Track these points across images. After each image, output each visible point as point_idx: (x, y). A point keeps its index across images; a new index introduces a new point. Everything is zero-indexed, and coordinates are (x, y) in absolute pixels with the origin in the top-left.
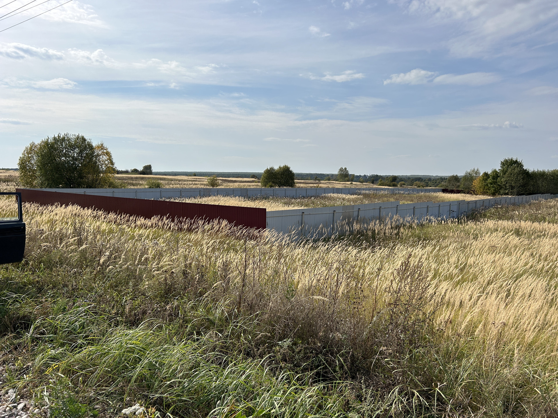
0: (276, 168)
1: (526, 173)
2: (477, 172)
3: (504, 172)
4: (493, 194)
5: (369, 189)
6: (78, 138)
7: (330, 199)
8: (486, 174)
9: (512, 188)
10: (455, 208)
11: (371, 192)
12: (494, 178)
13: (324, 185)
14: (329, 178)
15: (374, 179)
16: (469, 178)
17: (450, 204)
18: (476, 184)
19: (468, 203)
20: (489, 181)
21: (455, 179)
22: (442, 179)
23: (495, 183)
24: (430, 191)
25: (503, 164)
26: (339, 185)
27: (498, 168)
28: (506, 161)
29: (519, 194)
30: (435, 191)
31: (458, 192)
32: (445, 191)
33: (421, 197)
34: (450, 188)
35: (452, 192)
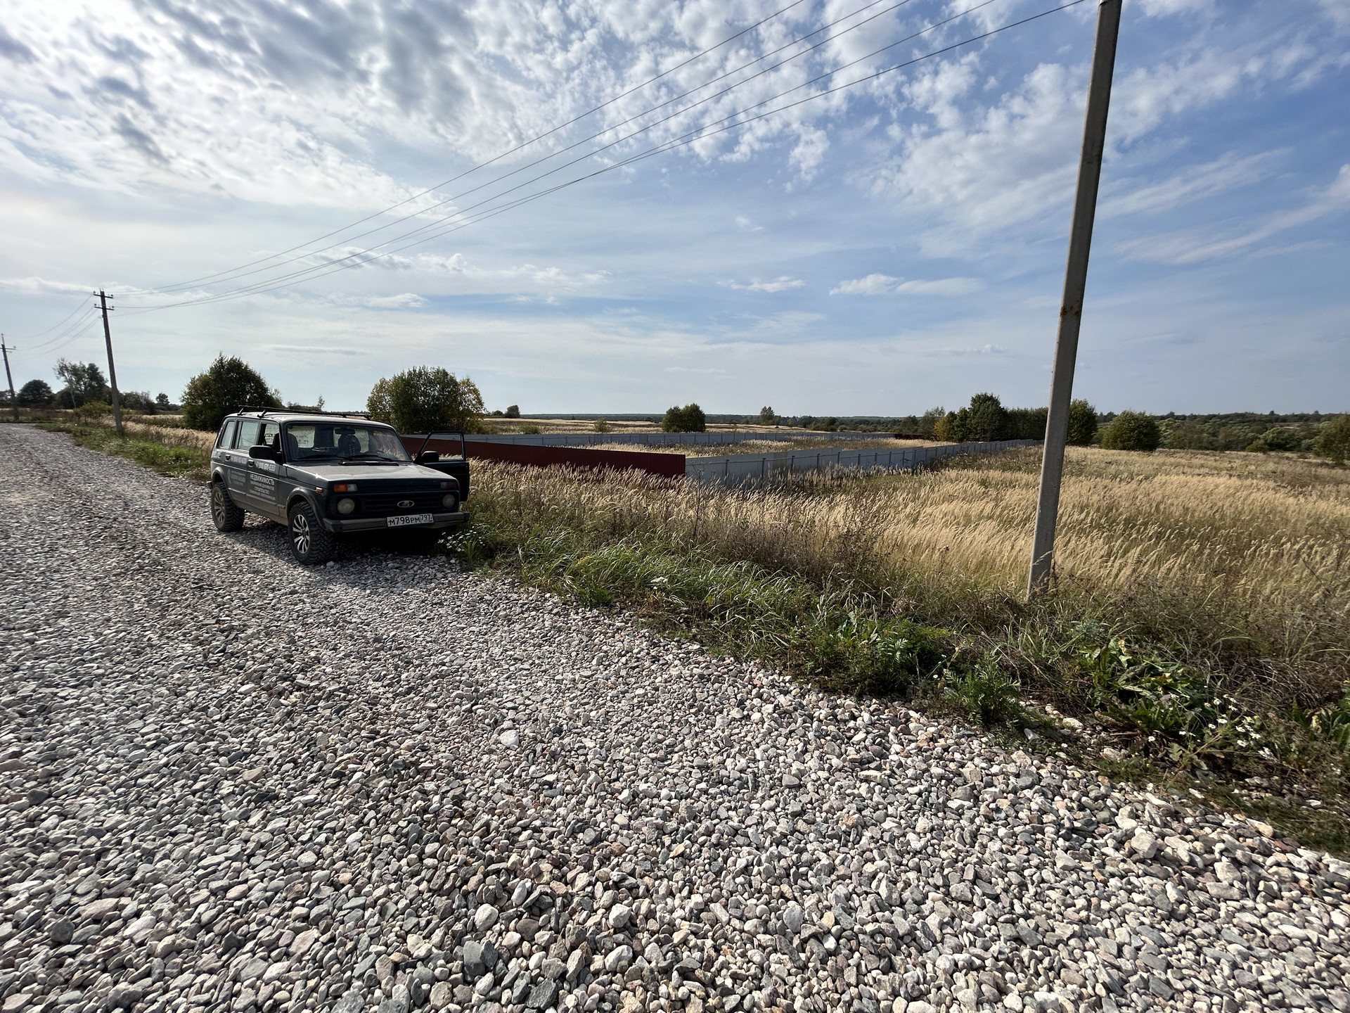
0: (682, 407)
1: (1003, 413)
2: (942, 412)
3: (975, 411)
4: (961, 440)
5: (802, 435)
6: (438, 371)
7: (754, 446)
8: (952, 414)
9: (985, 431)
10: (909, 456)
11: (804, 438)
12: (962, 419)
13: (741, 429)
14: (748, 420)
15: (807, 422)
16: (930, 419)
17: (904, 451)
18: (939, 427)
19: (927, 449)
20: (956, 422)
21: (913, 420)
22: (895, 422)
23: (963, 425)
24: (879, 436)
25: (974, 400)
26: (762, 429)
27: (968, 405)
28: (979, 397)
29: (992, 439)
30: (885, 436)
31: (915, 437)
32: (898, 436)
33: (867, 445)
34: (905, 432)
35: (907, 437)
